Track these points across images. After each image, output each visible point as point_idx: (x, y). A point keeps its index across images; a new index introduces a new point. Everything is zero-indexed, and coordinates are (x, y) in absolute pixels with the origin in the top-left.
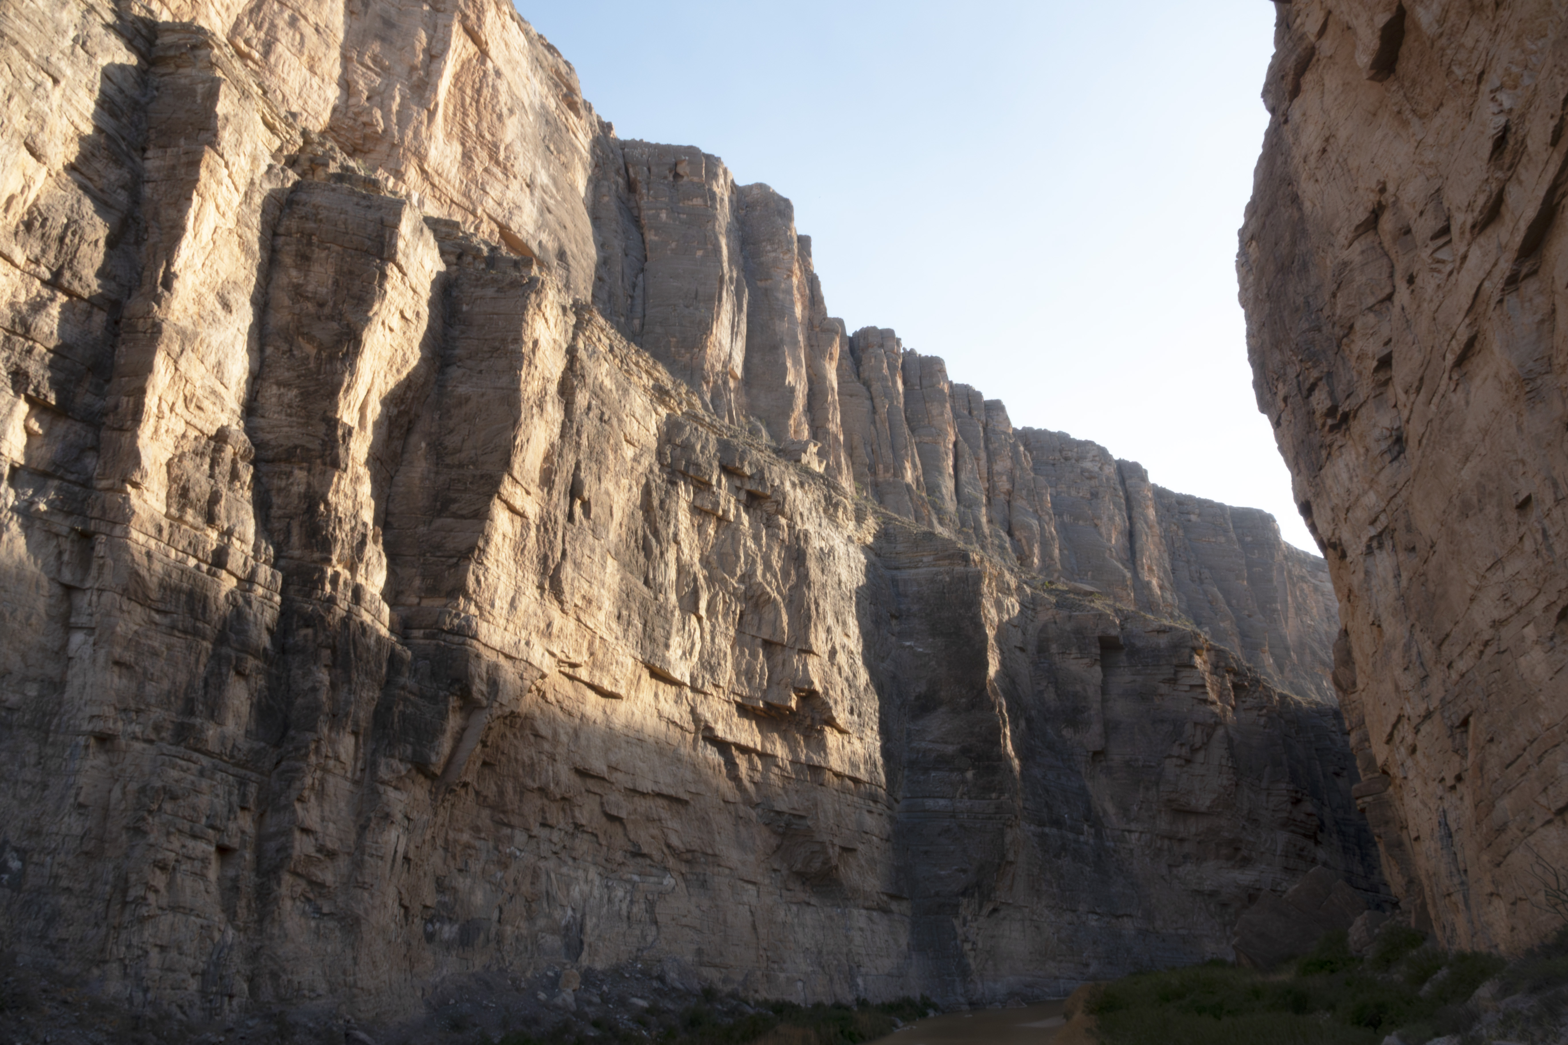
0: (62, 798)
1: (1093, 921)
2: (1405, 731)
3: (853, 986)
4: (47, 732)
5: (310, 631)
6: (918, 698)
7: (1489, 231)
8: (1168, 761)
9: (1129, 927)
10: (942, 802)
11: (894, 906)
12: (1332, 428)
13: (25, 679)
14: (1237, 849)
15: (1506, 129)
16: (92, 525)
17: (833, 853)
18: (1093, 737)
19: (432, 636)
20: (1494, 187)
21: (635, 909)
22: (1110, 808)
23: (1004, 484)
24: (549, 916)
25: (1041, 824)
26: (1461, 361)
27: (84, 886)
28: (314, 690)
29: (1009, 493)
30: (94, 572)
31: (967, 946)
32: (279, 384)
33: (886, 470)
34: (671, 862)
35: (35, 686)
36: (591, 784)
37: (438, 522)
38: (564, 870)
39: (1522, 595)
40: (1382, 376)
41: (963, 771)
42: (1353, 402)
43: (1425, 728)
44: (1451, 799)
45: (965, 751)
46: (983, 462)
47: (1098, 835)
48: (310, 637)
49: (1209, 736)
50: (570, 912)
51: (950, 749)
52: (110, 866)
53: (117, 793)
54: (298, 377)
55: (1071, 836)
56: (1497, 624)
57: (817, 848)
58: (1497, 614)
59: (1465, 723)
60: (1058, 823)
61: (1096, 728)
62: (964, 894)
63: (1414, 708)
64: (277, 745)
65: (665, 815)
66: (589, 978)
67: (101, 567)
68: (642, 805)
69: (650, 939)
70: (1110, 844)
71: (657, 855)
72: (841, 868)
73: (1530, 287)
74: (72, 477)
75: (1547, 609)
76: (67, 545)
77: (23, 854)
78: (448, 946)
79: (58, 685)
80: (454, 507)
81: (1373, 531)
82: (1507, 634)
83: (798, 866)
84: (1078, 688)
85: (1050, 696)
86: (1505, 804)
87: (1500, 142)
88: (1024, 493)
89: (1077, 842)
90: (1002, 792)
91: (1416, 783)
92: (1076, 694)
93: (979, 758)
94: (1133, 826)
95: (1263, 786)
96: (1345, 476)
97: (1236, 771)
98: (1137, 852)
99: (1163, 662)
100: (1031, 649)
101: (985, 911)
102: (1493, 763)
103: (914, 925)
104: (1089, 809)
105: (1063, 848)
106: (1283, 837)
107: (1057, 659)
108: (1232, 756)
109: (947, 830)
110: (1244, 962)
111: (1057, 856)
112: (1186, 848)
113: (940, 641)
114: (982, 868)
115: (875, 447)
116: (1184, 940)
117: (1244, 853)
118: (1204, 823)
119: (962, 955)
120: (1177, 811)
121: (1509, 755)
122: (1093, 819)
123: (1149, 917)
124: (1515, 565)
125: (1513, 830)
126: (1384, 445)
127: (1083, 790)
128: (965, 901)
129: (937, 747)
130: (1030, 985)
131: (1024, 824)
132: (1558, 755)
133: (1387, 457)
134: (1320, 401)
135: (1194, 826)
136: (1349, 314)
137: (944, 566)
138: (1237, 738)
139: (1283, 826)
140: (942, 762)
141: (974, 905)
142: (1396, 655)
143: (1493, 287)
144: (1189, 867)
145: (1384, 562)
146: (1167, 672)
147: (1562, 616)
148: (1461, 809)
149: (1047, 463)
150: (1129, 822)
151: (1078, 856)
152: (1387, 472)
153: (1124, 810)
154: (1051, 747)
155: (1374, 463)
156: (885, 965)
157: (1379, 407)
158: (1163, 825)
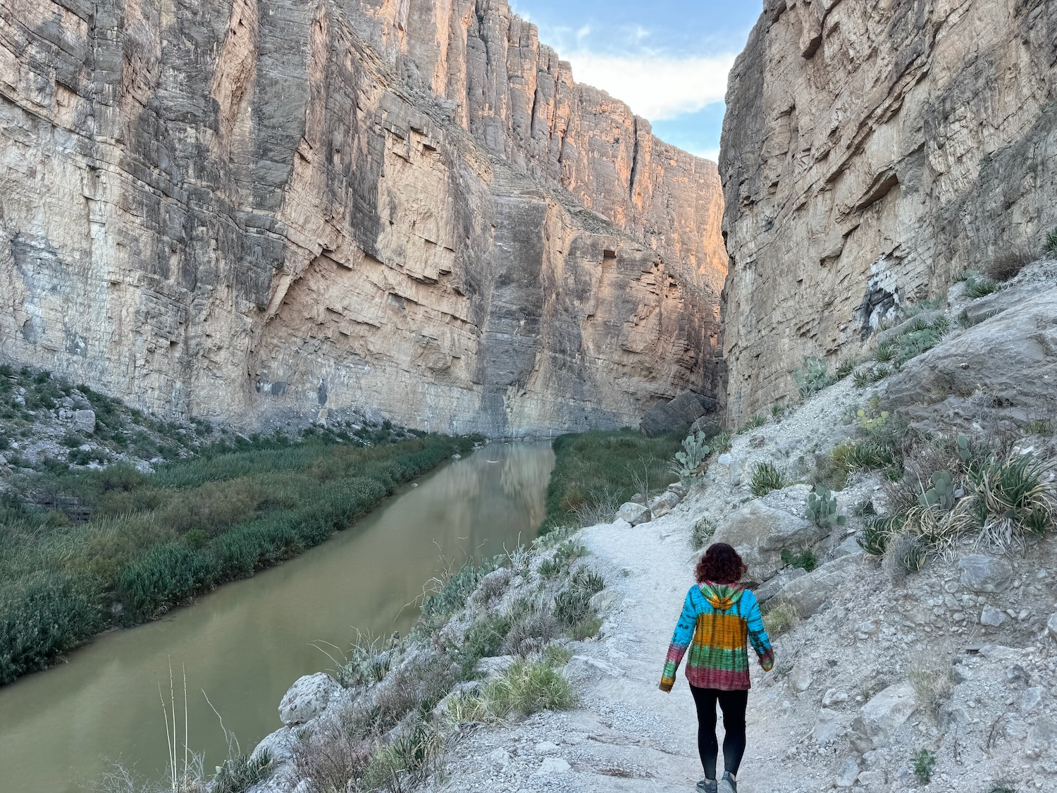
0: (99, 313)
1: (571, 403)
2: (736, 350)
3: (451, 424)
4: (87, 278)
5: (204, 229)
6: (500, 277)
7: (822, 163)
8: (626, 324)
9: (589, 406)
10: (506, 336)
11: (475, 387)
12: (746, 205)
13: (73, 249)
14: (651, 373)
15: (837, 128)
16: (98, 164)
17: (449, 359)
18: (589, 307)
19: (262, 233)
20: (826, 148)
21: (351, 381)
22: (591, 346)
23: (561, 126)
24: (311, 382)
25: (555, 352)
26: (799, 209)
27: (116, 357)
28: (209, 262)
29: (565, 132)
30: (100, 191)
31: (508, 410)
32: (174, 68)
33: (490, 109)
34: (368, 358)
35: (78, 253)
36: (334, 317)
37: (261, 163)
38: (319, 360)
39: (790, 315)
40: (772, 190)
41: (519, 320)
42: (758, 199)
43: (744, 353)
44: (745, 383)
45: (522, 310)
46: (551, 107)
47: (583, 359)
48: (205, 232)
49: (651, 312)
50: (321, 381)
51: (514, 308)
52: (126, 349)
53: (124, 312)
54: (185, 64)
55: (569, 359)
56: (779, 323)
57: (441, 356)
58: (780, 319)
59: (758, 356)
60: (563, 352)
61: (592, 302)
62: (510, 385)
63: (742, 344)
64: (193, 291)
65: (367, 333)
66: (330, 414)
67: (105, 188)
68: (358, 328)
69: (357, 396)
70: (587, 364)
71: (363, 355)
72: (452, 367)
73: (828, 195)
74: (84, 133)
75: (796, 324)
76: (85, 175)
77: (85, 339)
78: (267, 394)
79: (88, 253)
80: (271, 154)
81: (749, 260)
82: (781, 327)
83: (431, 365)
84: (587, 278)
85: (571, 281)
86: (760, 392)
87: (834, 132)
88: (573, 133)
89: (571, 362)
90: (538, 334)
91: (735, 373)
92: (585, 282)
93: (529, 314)
94: (601, 356)
95: (672, 340)
96: (745, 230)
97: (660, 332)
98: (600, 369)
99: (636, 268)
100: (566, 252)
101: (520, 394)
102: (761, 376)
103: (483, 397)
104: (580, 346)
105: (564, 365)
106: (675, 368)
107: (579, 260)
108: (660, 324)
109: (507, 351)
110: (643, 431)
111: (560, 369)
112: (626, 370)
113: (518, 245)
114: (522, 372)
115: (486, 90)
116: (614, 415)
117: (654, 374)
118: (636, 358)
119: (505, 414)
120: (625, 351)
121: (767, 374)
122: (581, 350)
123: (600, 402)
124: (791, 303)
125: (760, 402)
126: (764, 223)
127: (579, 336)
128: (510, 388)
129: (508, 306)
130: (536, 431)
131: (546, 351)
132: (782, 380)
133: (764, 229)
134: (744, 190)
135: (632, 359)
136: (766, 155)
137: (526, 198)
138: (665, 313)
139: (677, 362)
140: (509, 314)
141: (515, 389)
142: (742, 319)
143: (816, 188)
144: (625, 379)
145: (749, 276)
146: (637, 273)
147: (799, 329)
148: (746, 388)
149: (591, 113)
150: (599, 353)
151: (571, 369)
152: (762, 236)
153: (598, 347)
154: (566, 310)
155: (758, 228)
156: (468, 416)
157: (768, 204)
158: (616, 357)
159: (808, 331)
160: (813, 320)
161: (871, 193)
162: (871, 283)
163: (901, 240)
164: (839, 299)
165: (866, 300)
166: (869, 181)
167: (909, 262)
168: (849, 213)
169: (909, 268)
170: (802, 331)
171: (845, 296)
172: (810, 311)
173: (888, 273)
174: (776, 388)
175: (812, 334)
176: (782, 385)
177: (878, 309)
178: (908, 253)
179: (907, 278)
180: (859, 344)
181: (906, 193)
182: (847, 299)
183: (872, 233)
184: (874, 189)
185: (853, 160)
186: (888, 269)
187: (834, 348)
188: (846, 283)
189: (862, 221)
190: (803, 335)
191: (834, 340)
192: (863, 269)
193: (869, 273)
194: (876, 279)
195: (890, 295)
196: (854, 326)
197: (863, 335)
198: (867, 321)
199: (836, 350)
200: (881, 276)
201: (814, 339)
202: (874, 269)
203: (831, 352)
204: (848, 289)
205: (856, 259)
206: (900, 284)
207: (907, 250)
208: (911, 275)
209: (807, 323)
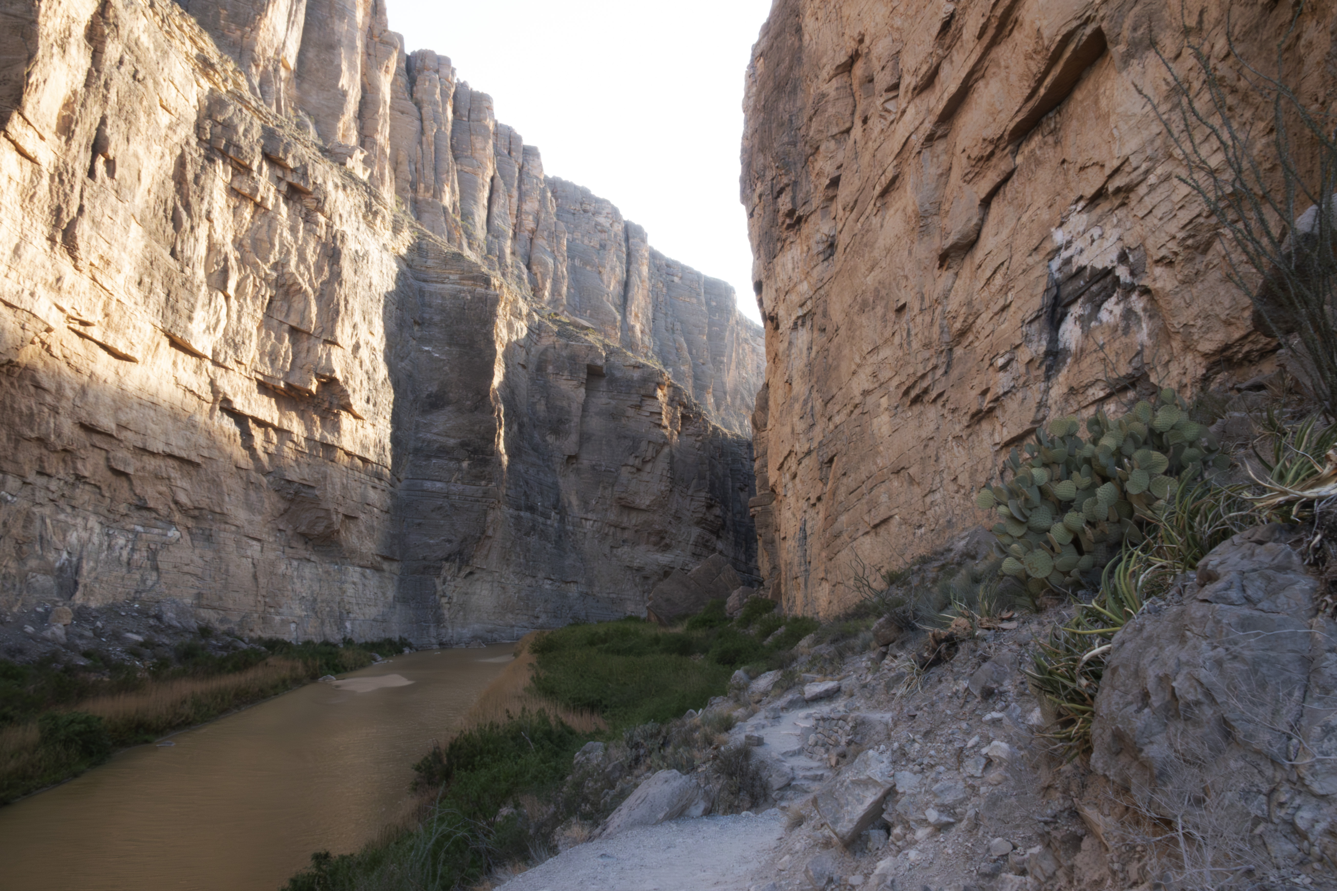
1: (547, 585)
2: (792, 462)
3: (342, 628)
6: (429, 396)
7: (924, 95)
8: (624, 469)
9: (573, 591)
10: (439, 485)
11: (386, 566)
12: (789, 227)
14: (663, 538)
15: (952, 16)
17: (337, 519)
18: (570, 444)
20: (935, 60)
21: (136, 556)
22: (574, 501)
23: (529, 223)
24: (42, 558)
25: (518, 508)
26: (884, 193)
29: (533, 232)
31: (444, 600)
33: (427, 190)
34: (177, 517)
36: (96, 439)
38: (62, 517)
39: (885, 374)
40: (830, 193)
41: (459, 461)
42: (807, 209)
43: (806, 462)
44: (812, 512)
45: (463, 445)
46: (515, 200)
47: (562, 520)
49: (658, 452)
50: (65, 555)
51: (452, 442)
55: (541, 520)
56: (866, 393)
57: (322, 514)
58: (867, 386)
59: (831, 461)
60: (531, 509)
61: (574, 438)
62: (447, 560)
63: (801, 447)
65: (173, 474)
66: (81, 614)
68: (152, 463)
69: (149, 583)
70: (570, 528)
71: (163, 510)
72: (343, 532)
73: (940, 146)
75: (898, 387)
81: (800, 312)
82: (871, 400)
83: (303, 529)
84: (565, 404)
85: (541, 407)
86: (844, 518)
87: (946, 25)
88: (546, 233)
89: (544, 524)
90: (490, 481)
91: (791, 500)
92: (562, 409)
93: (475, 452)
94: (589, 516)
95: (690, 493)
96: (790, 266)
97: (672, 480)
98: (589, 535)
99: (633, 391)
100: (532, 367)
101: (463, 574)
102: (842, 490)
103: (401, 581)
104: (558, 500)
105: (533, 528)
106: (696, 531)
107: (551, 378)
108: (671, 468)
109: (440, 508)
110: (653, 618)
111: (527, 534)
112: (626, 535)
113: (455, 350)
114: (465, 540)
115: (419, 166)
116: (613, 601)
117: (667, 541)
118: (643, 517)
119: (439, 607)
120: (624, 507)
121: (853, 485)
122: (560, 507)
123: (590, 584)
124: (886, 352)
125: (845, 537)
126: (821, 247)
127: (555, 485)
128: (447, 565)
129: (441, 439)
130: (491, 631)
131: (504, 507)
132: (883, 488)
133: (821, 257)
134: (785, 203)
135: (635, 519)
136: (818, 137)
137: (468, 285)
138: (677, 455)
139: (698, 523)
140: (443, 451)
141: (454, 568)
142: (797, 407)
143: (917, 140)
144: (626, 549)
145: (803, 337)
146: (635, 399)
147: (906, 393)
148: (816, 520)
149: (568, 212)
150: (587, 512)
151: (544, 535)
152: (819, 268)
153: (585, 503)
154: (535, 449)
155: (811, 260)
156: (372, 612)
157: (823, 217)
158: (612, 516)
159: (926, 391)
160: (935, 368)
161: (1042, 91)
162: (1056, 264)
163: (1126, 151)
164: (985, 316)
165: (1048, 300)
166: (1036, 66)
167: (1152, 188)
168: (992, 154)
169: (1149, 202)
170: (913, 394)
171: (1001, 303)
172: (927, 354)
173: (1096, 232)
174: (873, 505)
175: (934, 394)
176: (884, 498)
177: (1076, 310)
178: (1147, 172)
179: (1152, 221)
180: (1043, 386)
181: (1127, 58)
182: (1004, 308)
183: (1044, 175)
184: (1048, 81)
185: (993, 55)
186: (1095, 225)
187: (986, 405)
188: (999, 280)
189: (1019, 159)
190: (917, 400)
191: (984, 393)
192: (1035, 242)
193: (1048, 246)
194: (1065, 254)
195: (1107, 272)
196: (1024, 355)
197: (1049, 368)
198: (1054, 340)
199: (991, 410)
200: (1078, 244)
201: (940, 402)
202: (1059, 237)
203: (979, 417)
204: (1005, 289)
205: (1014, 232)
206: (1131, 240)
207: (1144, 167)
208: (1158, 213)
209: (923, 376)
